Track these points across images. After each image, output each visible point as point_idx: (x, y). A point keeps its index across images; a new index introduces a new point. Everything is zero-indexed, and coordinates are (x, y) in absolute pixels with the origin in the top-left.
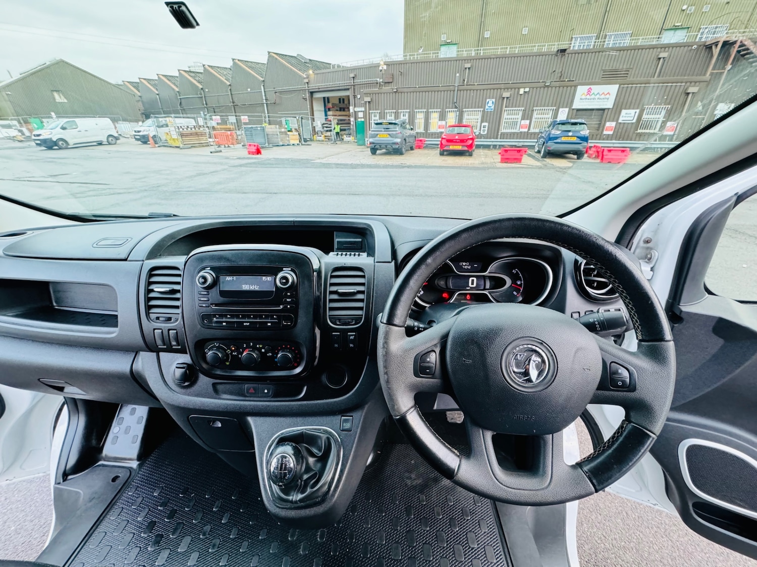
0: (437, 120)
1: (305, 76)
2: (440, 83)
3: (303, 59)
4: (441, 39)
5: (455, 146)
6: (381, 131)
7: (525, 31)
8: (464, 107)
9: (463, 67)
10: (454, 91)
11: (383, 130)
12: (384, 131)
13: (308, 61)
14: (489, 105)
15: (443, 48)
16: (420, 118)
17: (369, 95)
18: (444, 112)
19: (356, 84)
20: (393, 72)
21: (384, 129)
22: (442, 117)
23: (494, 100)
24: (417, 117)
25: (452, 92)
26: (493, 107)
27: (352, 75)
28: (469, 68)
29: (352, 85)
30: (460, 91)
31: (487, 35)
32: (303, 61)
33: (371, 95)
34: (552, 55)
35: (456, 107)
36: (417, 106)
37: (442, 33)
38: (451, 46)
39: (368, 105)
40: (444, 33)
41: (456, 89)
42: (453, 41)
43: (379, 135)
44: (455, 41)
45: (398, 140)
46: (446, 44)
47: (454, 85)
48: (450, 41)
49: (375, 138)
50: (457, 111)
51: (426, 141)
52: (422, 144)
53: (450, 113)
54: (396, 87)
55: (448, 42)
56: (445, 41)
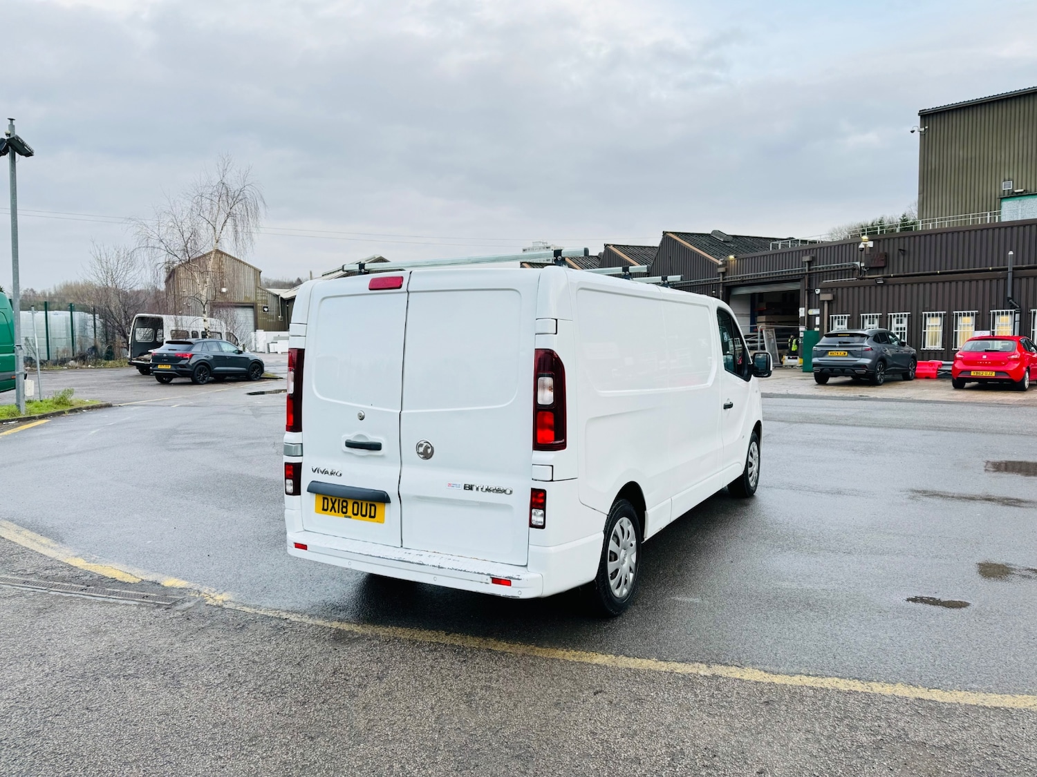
0: (971, 329)
1: (720, 263)
2: (989, 263)
3: (721, 237)
4: (1000, 187)
5: (981, 373)
6: (835, 346)
8: (1030, 306)
10: (1006, 279)
11: (838, 345)
12: (840, 347)
13: (730, 239)
15: (1006, 205)
16: (934, 327)
17: (830, 291)
18: (986, 315)
19: (814, 271)
20: (886, 251)
21: (840, 343)
22: (983, 323)
24: (928, 324)
25: (1002, 282)
27: (807, 258)
29: (806, 274)
30: (1020, 278)
32: (722, 240)
33: (835, 290)
35: (1012, 307)
36: (927, 306)
37: (1002, 180)
38: (1026, 198)
39: (826, 305)
40: (1007, 178)
41: (1010, 275)
42: (1029, 189)
43: (830, 352)
44: (1033, 190)
45: (867, 361)
46: (1013, 195)
47: (1007, 269)
48: (1022, 190)
49: (822, 357)
50: (1015, 313)
51: (943, 365)
52: (934, 369)
53: (1001, 317)
54: (892, 275)
55: (1017, 193)
56: (1011, 192)
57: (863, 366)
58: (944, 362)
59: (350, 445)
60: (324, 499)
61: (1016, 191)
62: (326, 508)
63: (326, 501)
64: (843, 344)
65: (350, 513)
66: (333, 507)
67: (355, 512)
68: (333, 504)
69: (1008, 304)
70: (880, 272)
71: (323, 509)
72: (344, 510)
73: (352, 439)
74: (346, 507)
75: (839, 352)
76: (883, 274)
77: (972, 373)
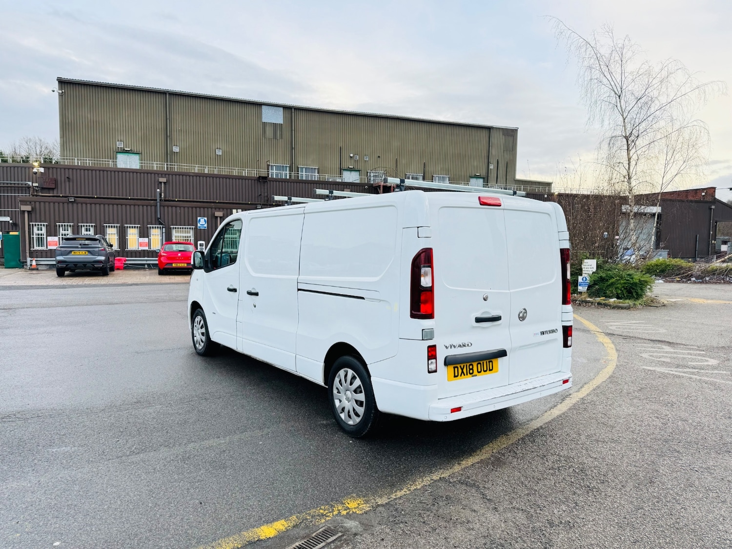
0: (137, 236)
2: (128, 194)
4: (116, 145)
5: (179, 264)
6: (77, 247)
7: (219, 153)
8: (170, 223)
9: (156, 181)
10: (156, 206)
11: (80, 246)
12: (82, 248)
14: (201, 223)
15: (120, 157)
16: (112, 235)
17: (28, 203)
18: (146, 229)
20: (55, 177)
21: (80, 245)
22: (144, 233)
23: (206, 219)
24: (108, 232)
25: (153, 207)
26: (206, 225)
28: (164, 183)
30: (164, 207)
31: (176, 149)
33: (33, 203)
34: (255, 180)
35: (160, 224)
36: (107, 220)
37: (117, 140)
38: (131, 154)
39: (26, 215)
40: (119, 140)
41: (158, 204)
42: (133, 149)
43: (73, 252)
44: (135, 150)
45: (103, 258)
46: (124, 152)
47: (156, 200)
48: (129, 149)
49: (66, 255)
50: (163, 228)
51: (127, 260)
52: (121, 263)
53: (154, 230)
54: (61, 195)
55: (126, 150)
56: (122, 149)
57: (100, 262)
58: (127, 259)
59: (478, 320)
60: (454, 368)
61: (126, 149)
62: (456, 374)
63: (456, 369)
64: (84, 246)
66: (463, 372)
67: (479, 370)
68: (462, 369)
69: (159, 222)
70: (51, 192)
71: (455, 376)
72: (471, 371)
73: (479, 315)
74: (472, 369)
75: (81, 252)
76: (53, 193)
77: (174, 265)
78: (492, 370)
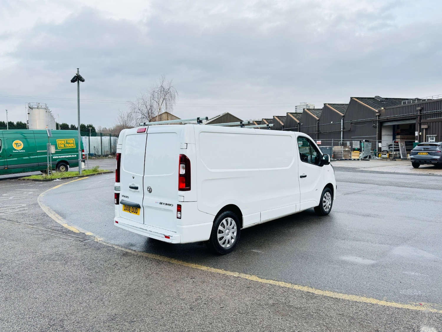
1: (377, 111)
3: (379, 99)
6: (421, 150)
11: (423, 149)
12: (424, 150)
13: (384, 100)
17: (426, 124)
19: (423, 114)
27: (419, 108)
29: (418, 116)
33: (429, 123)
39: (424, 131)
43: (419, 153)
45: (438, 157)
49: (415, 155)
57: (436, 159)
59: (131, 187)
60: (125, 206)
64: (425, 149)
65: (131, 212)
66: (127, 209)
68: (127, 208)
71: (124, 210)
72: (130, 210)
73: (131, 185)
74: (130, 209)
75: (424, 153)
78: (137, 213)
